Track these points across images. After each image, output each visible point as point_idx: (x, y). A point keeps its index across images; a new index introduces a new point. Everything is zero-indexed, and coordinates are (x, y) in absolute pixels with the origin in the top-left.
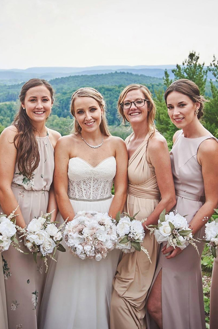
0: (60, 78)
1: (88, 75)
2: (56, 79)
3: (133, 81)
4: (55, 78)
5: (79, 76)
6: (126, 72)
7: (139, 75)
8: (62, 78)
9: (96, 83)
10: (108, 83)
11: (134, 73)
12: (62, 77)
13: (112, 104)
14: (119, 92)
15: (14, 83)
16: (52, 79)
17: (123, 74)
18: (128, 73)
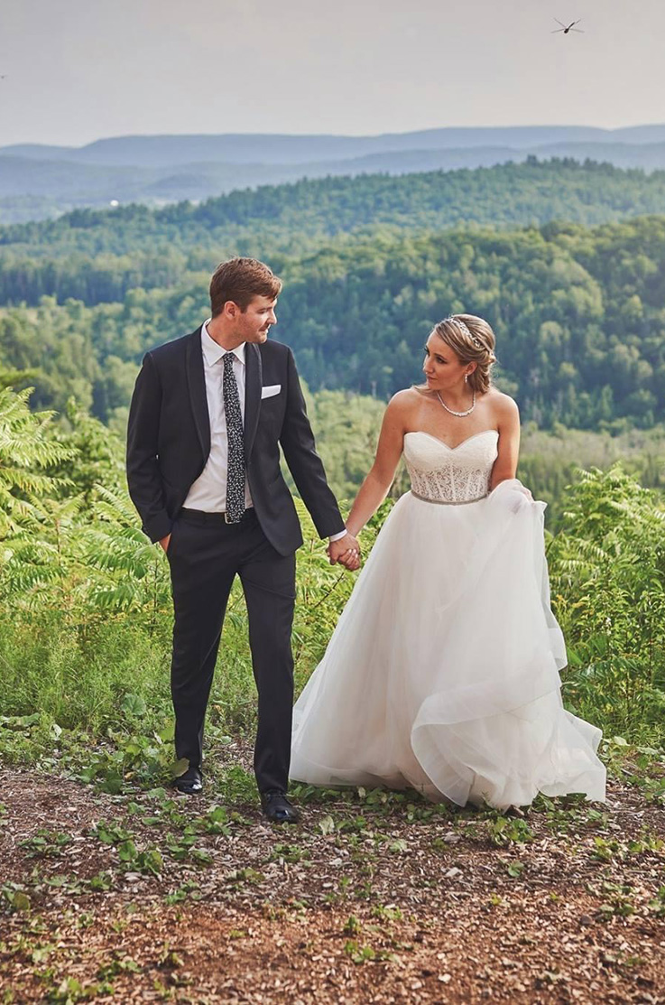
0: (254, 189)
1: (395, 172)
2: (235, 194)
3: (618, 203)
4: (227, 192)
5: (347, 178)
6: (580, 158)
7: (648, 172)
8: (264, 189)
9: (433, 213)
10: (493, 216)
11: (622, 164)
12: (263, 183)
13: (511, 320)
14: (547, 257)
15: (26, 216)
16: (217, 195)
17: (567, 171)
18: (589, 165)
